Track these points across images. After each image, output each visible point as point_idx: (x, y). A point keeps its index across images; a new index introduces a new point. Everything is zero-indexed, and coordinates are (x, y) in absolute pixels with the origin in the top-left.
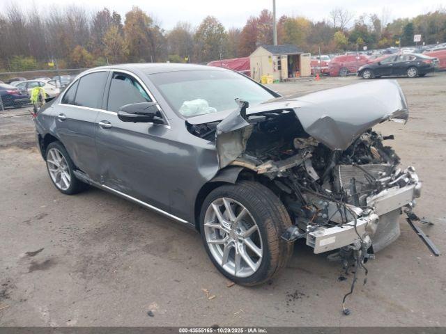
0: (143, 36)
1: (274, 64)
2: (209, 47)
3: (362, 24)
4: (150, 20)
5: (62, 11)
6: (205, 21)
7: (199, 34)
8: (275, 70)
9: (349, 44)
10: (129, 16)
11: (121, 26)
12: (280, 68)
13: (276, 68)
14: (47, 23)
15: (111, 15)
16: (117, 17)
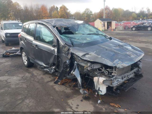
0: (65, 15)
1: (102, 24)
2: (87, 18)
3: (143, 11)
4: (67, 9)
5: (40, 6)
6: (86, 10)
7: (83, 14)
8: (102, 27)
9: (137, 18)
10: (61, 8)
11: (58, 11)
12: (104, 26)
13: (103, 26)
14: (35, 10)
15: (55, 7)
16: (57, 8)
